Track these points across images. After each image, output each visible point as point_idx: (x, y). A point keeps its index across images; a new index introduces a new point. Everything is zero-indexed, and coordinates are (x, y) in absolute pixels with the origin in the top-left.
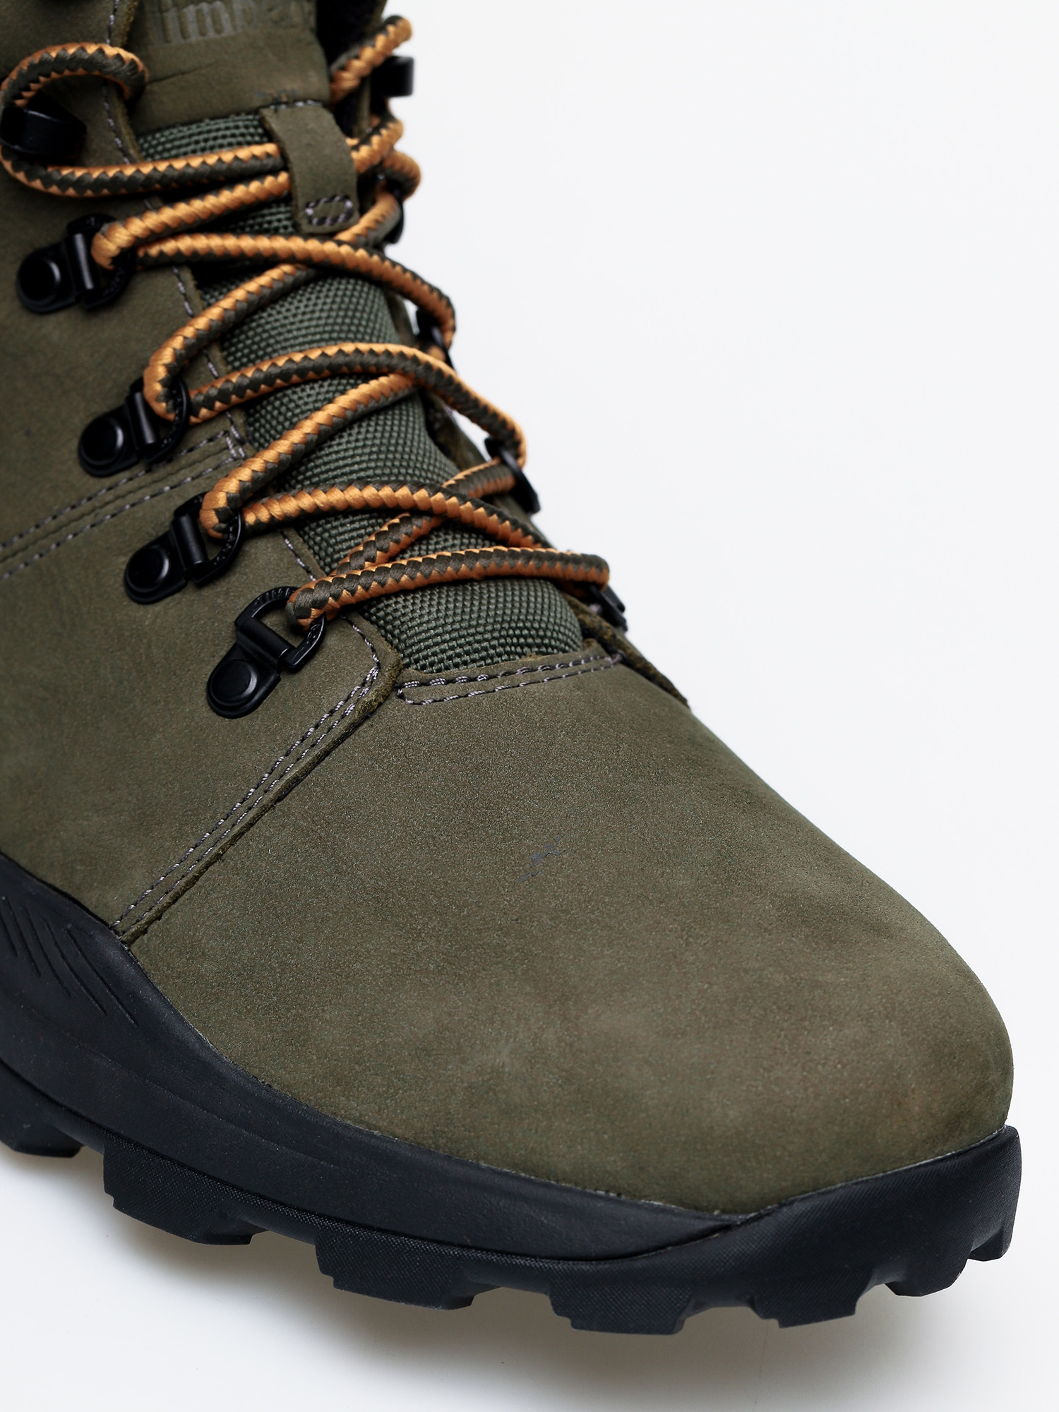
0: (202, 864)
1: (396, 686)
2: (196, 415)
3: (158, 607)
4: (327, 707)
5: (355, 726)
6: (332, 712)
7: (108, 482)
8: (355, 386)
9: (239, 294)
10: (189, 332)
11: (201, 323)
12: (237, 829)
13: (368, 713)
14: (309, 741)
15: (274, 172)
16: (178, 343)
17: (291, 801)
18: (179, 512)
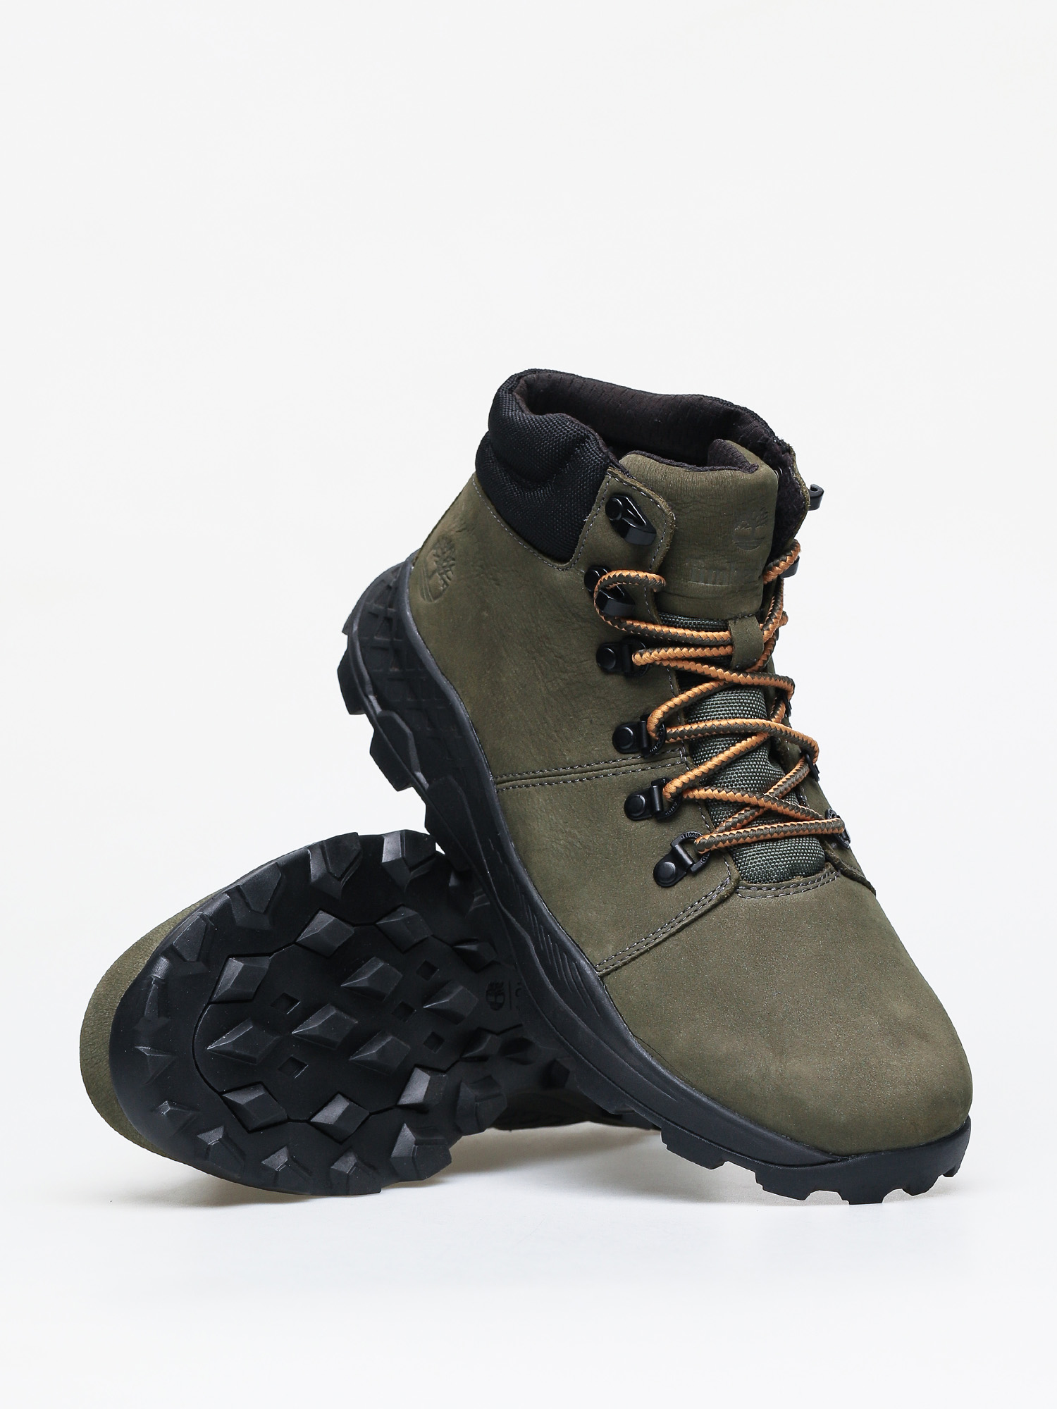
0: (639, 952)
1: (737, 887)
2: (668, 740)
3: (638, 824)
4: (704, 894)
5: (715, 907)
6: (706, 897)
7: (624, 756)
8: (740, 741)
9: (696, 690)
10: (670, 704)
11: (676, 700)
12: (657, 941)
13: (723, 900)
14: (694, 908)
15: (725, 646)
16: (664, 708)
17: (682, 934)
18: (653, 783)
